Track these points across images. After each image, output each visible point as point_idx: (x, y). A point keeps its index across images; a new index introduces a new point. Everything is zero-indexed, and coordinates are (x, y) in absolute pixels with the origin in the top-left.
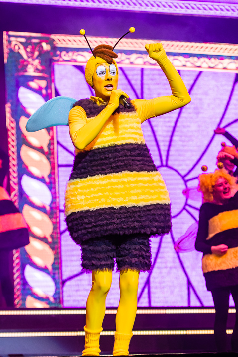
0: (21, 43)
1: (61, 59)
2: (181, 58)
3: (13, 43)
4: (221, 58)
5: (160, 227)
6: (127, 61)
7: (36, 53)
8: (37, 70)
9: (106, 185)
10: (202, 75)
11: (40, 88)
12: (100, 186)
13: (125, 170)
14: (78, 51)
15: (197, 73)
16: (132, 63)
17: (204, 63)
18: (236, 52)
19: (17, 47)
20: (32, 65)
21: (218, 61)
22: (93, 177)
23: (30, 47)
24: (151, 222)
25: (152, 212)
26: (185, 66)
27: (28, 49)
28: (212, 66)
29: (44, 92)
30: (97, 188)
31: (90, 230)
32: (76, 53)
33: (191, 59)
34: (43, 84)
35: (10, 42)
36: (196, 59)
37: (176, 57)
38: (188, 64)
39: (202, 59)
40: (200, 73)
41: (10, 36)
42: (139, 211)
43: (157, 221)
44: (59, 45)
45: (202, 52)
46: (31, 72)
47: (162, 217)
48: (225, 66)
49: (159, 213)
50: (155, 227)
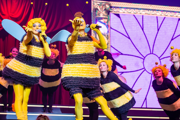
0: (98, 5)
1: (113, 11)
2: (160, 12)
3: (95, 5)
4: (175, 12)
5: (96, 87)
6: (139, 13)
7: (104, 9)
8: (104, 15)
9: (80, 68)
10: (166, 18)
11: (105, 22)
12: (78, 68)
13: (88, 63)
14: (120, 8)
15: (164, 18)
16: (140, 13)
17: (169, 14)
18: (179, 10)
19: (96, 6)
20: (102, 13)
21: (174, 13)
22: (76, 64)
23: (101, 6)
24: (93, 84)
25: (94, 81)
26: (161, 15)
27: (101, 7)
28: (172, 15)
29: (106, 24)
30: (77, 69)
31: (72, 84)
32: (119, 9)
33: (164, 12)
34: (106, 20)
35: (94, 4)
36: (166, 12)
37: (158, 11)
38: (163, 14)
39: (168, 13)
40: (165, 18)
41: (94, 2)
42: (90, 80)
43: (95, 84)
44: (113, 5)
45: (168, 10)
46: (101, 16)
47: (97, 83)
48: (177, 15)
49: (96, 81)
50: (94, 87)
